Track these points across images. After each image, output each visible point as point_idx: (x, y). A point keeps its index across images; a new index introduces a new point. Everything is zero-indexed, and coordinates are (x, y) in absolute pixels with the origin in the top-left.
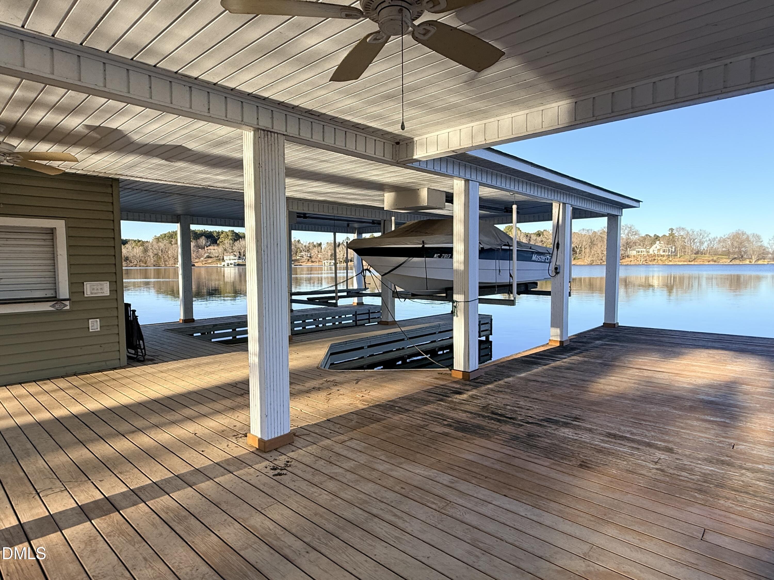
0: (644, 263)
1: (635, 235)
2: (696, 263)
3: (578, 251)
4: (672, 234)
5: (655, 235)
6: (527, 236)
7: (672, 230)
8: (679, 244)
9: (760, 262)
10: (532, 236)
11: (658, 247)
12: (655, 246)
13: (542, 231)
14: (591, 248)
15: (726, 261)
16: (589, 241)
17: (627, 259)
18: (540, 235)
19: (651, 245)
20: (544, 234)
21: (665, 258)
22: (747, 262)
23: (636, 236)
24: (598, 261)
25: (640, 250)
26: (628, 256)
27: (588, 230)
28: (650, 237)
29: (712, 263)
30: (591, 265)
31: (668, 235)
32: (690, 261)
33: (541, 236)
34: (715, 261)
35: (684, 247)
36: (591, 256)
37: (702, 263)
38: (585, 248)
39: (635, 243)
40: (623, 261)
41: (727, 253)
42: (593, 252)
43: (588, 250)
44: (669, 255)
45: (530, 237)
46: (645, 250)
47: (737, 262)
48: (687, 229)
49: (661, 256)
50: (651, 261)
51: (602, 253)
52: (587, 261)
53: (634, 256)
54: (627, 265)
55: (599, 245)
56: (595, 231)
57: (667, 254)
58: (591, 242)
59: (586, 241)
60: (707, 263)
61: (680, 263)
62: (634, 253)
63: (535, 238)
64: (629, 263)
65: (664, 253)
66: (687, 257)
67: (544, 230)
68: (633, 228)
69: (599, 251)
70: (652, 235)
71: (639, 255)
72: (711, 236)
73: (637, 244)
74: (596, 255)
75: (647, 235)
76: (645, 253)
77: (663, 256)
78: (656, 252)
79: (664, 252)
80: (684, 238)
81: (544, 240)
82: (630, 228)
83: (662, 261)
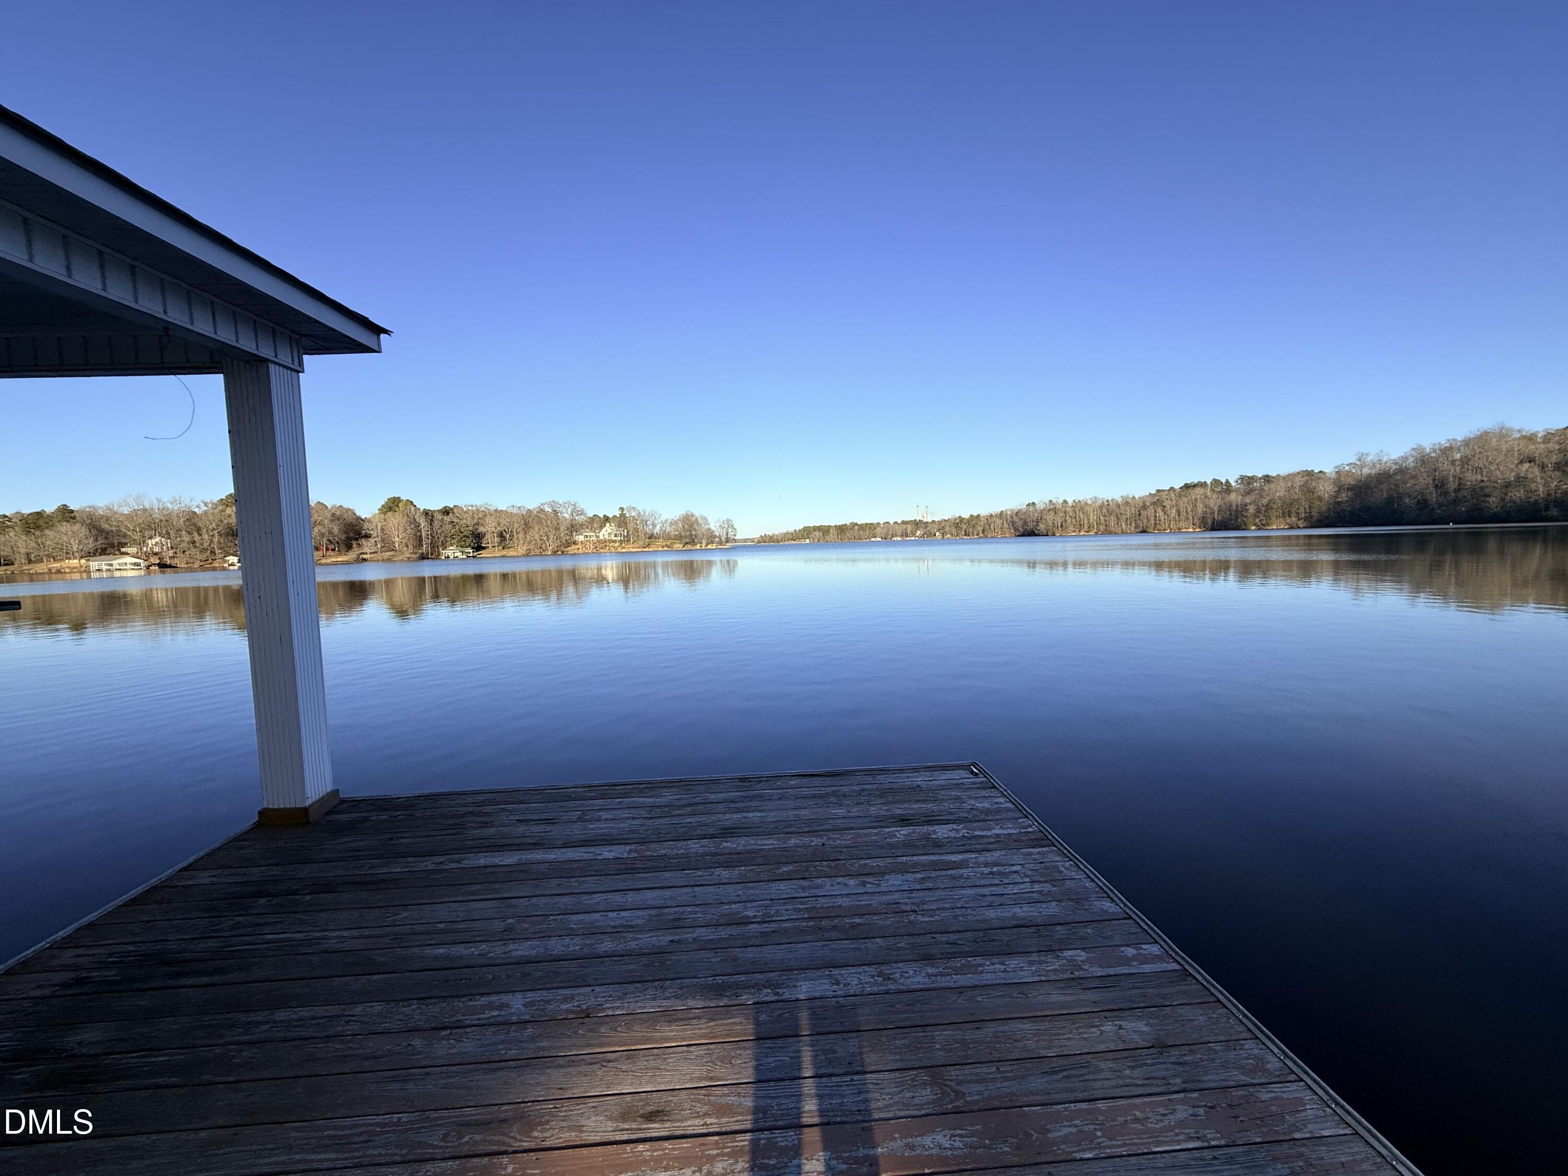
0: (594, 551)
1: (581, 514)
2: (650, 550)
3: (508, 536)
4: (622, 515)
5: (605, 516)
6: (427, 514)
7: (622, 509)
8: (631, 526)
9: (709, 547)
10: (436, 515)
11: (609, 531)
12: (604, 529)
13: (452, 506)
14: (526, 533)
15: (678, 546)
16: (523, 522)
17: (573, 547)
18: (448, 514)
19: (601, 528)
20: (455, 511)
21: (617, 545)
22: (698, 547)
23: (582, 517)
24: (536, 550)
25: (588, 534)
26: (575, 543)
27: (519, 508)
28: (599, 517)
29: (666, 549)
30: (527, 555)
31: (618, 516)
32: (644, 548)
33: (451, 514)
34: (669, 547)
35: (636, 530)
36: (526, 544)
37: (656, 549)
38: (518, 533)
39: (581, 525)
40: (569, 548)
41: (679, 538)
42: (528, 537)
43: (521, 535)
44: (621, 540)
45: (433, 516)
46: (594, 534)
47: (689, 547)
48: (638, 508)
50: (602, 548)
51: (541, 540)
52: (522, 550)
53: (582, 542)
54: (575, 554)
55: (536, 528)
56: (530, 508)
57: (619, 538)
58: (526, 524)
59: (518, 523)
60: (661, 549)
61: (634, 550)
62: (581, 538)
64: (576, 551)
65: (616, 538)
66: (641, 543)
67: (455, 506)
68: (577, 505)
69: (537, 537)
70: (602, 516)
71: (587, 541)
72: (663, 518)
73: (584, 527)
74: (533, 542)
75: (595, 515)
76: (594, 538)
77: (614, 541)
78: (606, 537)
79: (616, 536)
80: (636, 520)
81: (455, 520)
82: (574, 505)
83: (614, 547)
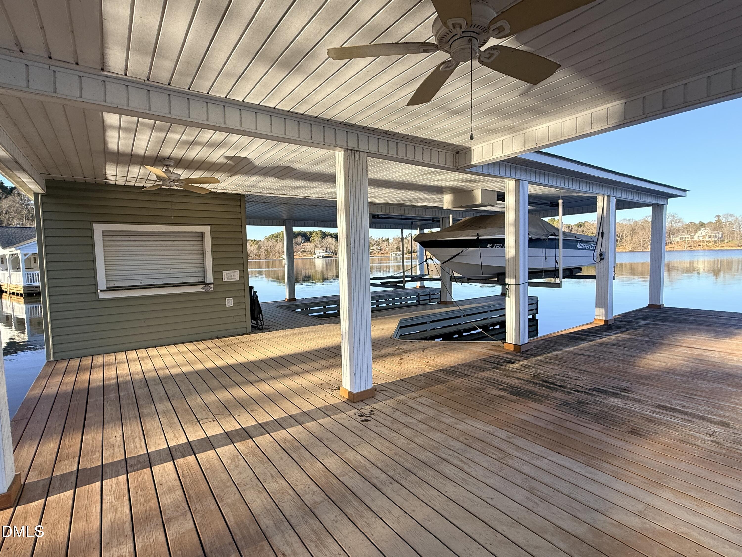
0: (689, 248)
1: (678, 222)
3: (619, 239)
4: (718, 221)
5: (700, 223)
6: (569, 227)
7: (719, 216)
8: (726, 230)
10: (574, 227)
11: (704, 234)
12: (700, 232)
13: (583, 222)
14: (632, 236)
16: (631, 229)
17: (670, 245)
18: (581, 226)
19: (696, 231)
20: (585, 224)
21: (710, 244)
23: (679, 224)
24: (639, 248)
25: (684, 237)
26: (671, 243)
27: (629, 220)
28: (695, 224)
30: (632, 251)
31: (714, 222)
32: (739, 246)
33: (583, 227)
35: (732, 233)
36: (632, 244)
38: (626, 237)
39: (678, 230)
40: (667, 247)
42: (634, 239)
43: (629, 238)
44: (715, 241)
45: (572, 228)
46: (689, 236)
48: (736, 215)
49: (707, 242)
50: (695, 247)
51: (644, 241)
52: (629, 247)
53: (677, 242)
54: (671, 251)
55: (641, 233)
56: (637, 220)
57: (713, 239)
58: (633, 231)
59: (627, 230)
61: (728, 248)
62: (678, 239)
63: (576, 228)
64: (672, 249)
66: (736, 242)
67: (586, 222)
68: (676, 216)
69: (641, 239)
70: (697, 222)
71: (682, 242)
73: (681, 231)
74: (638, 243)
75: (691, 222)
76: (689, 239)
77: (709, 242)
78: (701, 238)
79: (710, 238)
80: (732, 224)
81: (585, 230)
82: (673, 216)
83: (708, 246)
